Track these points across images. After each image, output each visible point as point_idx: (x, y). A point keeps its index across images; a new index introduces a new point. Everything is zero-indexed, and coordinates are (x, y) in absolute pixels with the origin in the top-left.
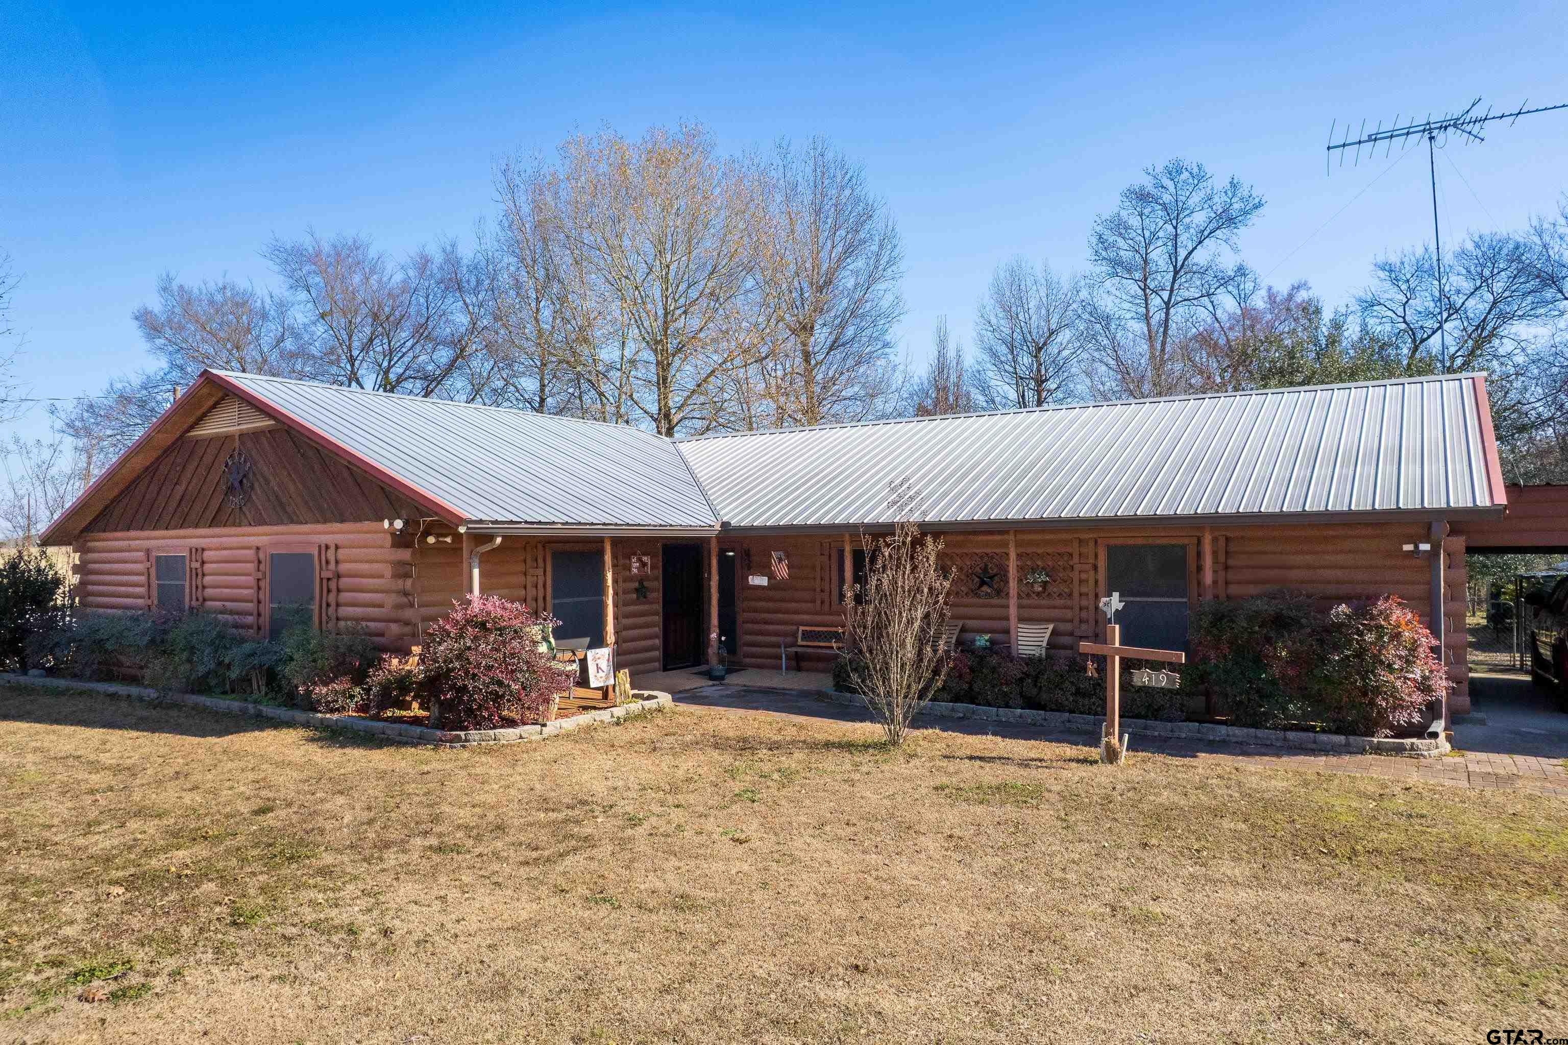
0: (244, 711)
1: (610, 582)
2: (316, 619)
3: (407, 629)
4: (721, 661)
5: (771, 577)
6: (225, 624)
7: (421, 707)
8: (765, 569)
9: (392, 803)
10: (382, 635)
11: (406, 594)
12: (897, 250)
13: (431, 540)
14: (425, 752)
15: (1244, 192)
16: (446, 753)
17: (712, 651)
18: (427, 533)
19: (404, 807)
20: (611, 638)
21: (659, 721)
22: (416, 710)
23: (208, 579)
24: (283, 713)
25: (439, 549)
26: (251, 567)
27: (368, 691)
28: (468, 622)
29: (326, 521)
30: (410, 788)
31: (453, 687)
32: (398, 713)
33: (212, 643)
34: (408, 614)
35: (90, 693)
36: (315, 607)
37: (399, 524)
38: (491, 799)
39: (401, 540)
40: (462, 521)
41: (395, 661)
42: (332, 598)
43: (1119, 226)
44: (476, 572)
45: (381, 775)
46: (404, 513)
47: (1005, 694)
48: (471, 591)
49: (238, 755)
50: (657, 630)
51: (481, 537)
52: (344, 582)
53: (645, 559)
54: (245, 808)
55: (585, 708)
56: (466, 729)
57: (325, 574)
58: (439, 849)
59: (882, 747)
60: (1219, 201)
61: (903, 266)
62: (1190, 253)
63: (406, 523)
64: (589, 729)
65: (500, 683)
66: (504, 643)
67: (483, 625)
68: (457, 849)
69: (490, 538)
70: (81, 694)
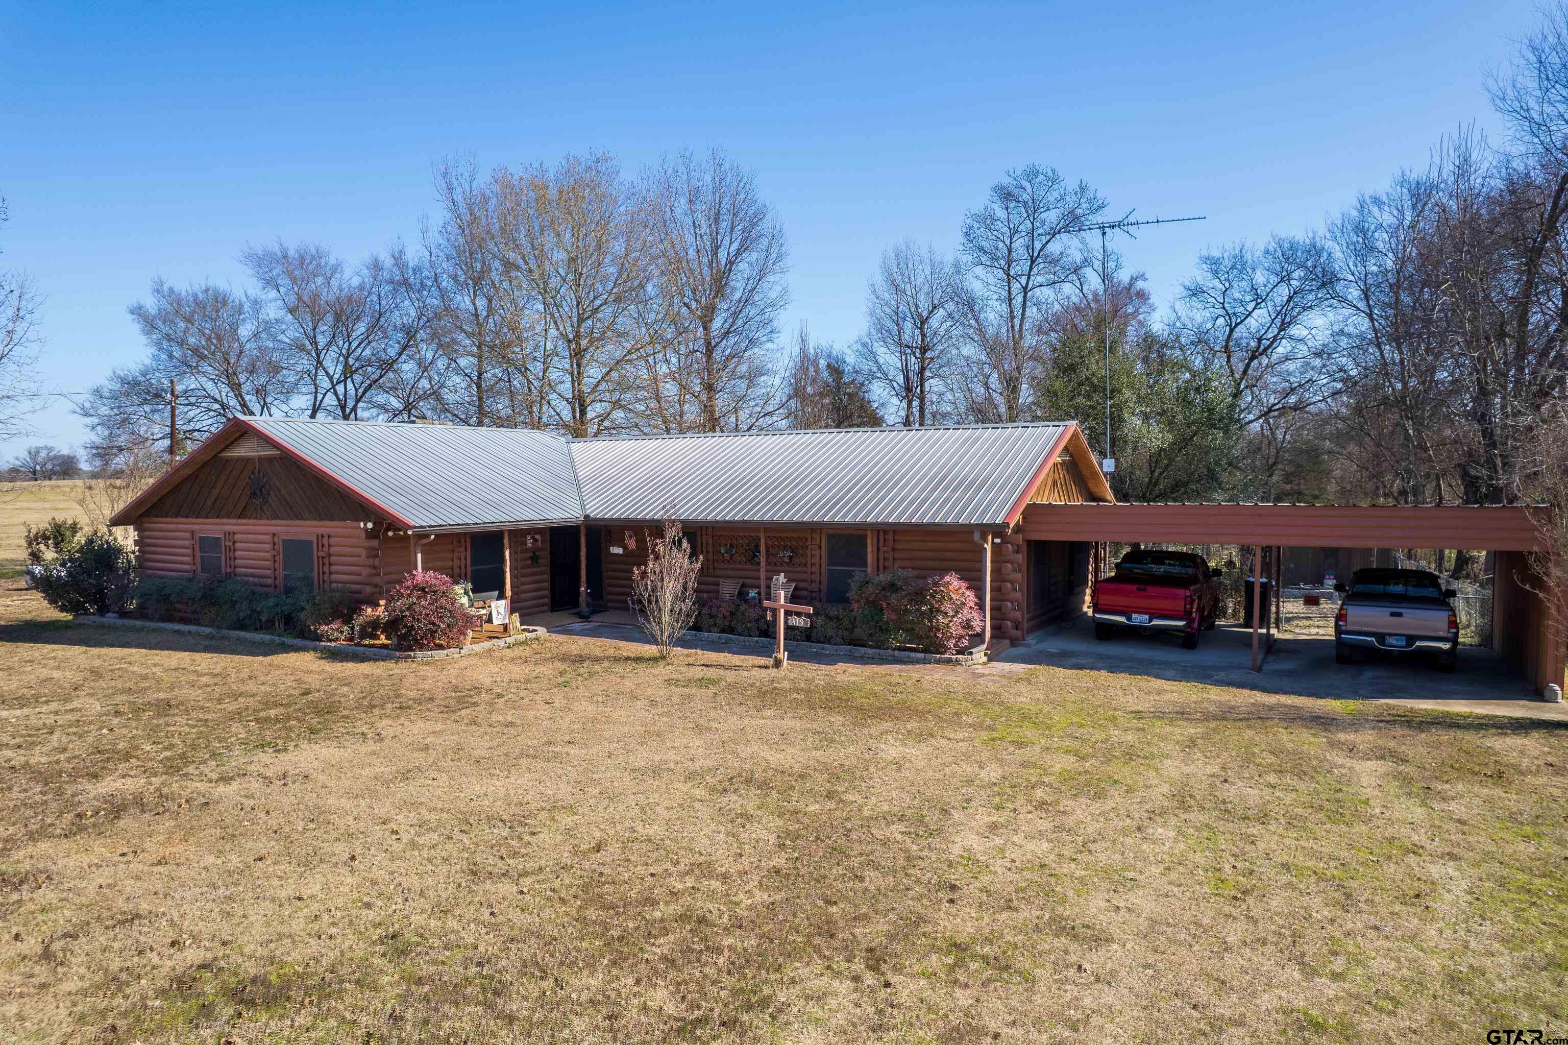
0: (273, 641)
1: (507, 557)
2: (316, 582)
3: (377, 590)
4: (588, 605)
5: (625, 548)
6: (255, 584)
7: (387, 638)
8: (621, 543)
9: (374, 689)
10: (359, 592)
11: (375, 568)
12: (783, 248)
13: (390, 534)
14: (391, 664)
15: (1090, 194)
16: (403, 665)
17: (583, 599)
18: (388, 529)
19: (381, 692)
20: (509, 593)
21: (535, 646)
22: (383, 640)
23: (238, 553)
24: (299, 642)
25: (396, 538)
26: (268, 547)
27: (352, 628)
28: (415, 587)
29: (321, 519)
30: (383, 683)
31: (406, 626)
32: (372, 642)
33: (247, 598)
34: (376, 580)
35: (161, 631)
36: (315, 574)
37: (370, 525)
38: (427, 687)
39: (371, 535)
40: (411, 527)
41: (369, 610)
42: (326, 569)
43: (987, 220)
44: (419, 556)
45: (366, 676)
46: (373, 518)
47: (749, 629)
48: (416, 569)
49: (278, 667)
50: (546, 585)
51: (422, 535)
52: (333, 559)
53: (537, 537)
54: (296, 693)
55: (490, 638)
56: (414, 651)
57: (321, 554)
58: (400, 708)
59: (654, 660)
60: (1071, 201)
61: (788, 262)
62: (1044, 246)
63: (374, 524)
64: (490, 650)
65: (434, 624)
66: (436, 600)
67: (423, 589)
68: (409, 708)
69: (428, 536)
70: (154, 630)
